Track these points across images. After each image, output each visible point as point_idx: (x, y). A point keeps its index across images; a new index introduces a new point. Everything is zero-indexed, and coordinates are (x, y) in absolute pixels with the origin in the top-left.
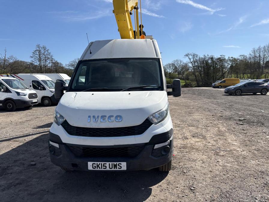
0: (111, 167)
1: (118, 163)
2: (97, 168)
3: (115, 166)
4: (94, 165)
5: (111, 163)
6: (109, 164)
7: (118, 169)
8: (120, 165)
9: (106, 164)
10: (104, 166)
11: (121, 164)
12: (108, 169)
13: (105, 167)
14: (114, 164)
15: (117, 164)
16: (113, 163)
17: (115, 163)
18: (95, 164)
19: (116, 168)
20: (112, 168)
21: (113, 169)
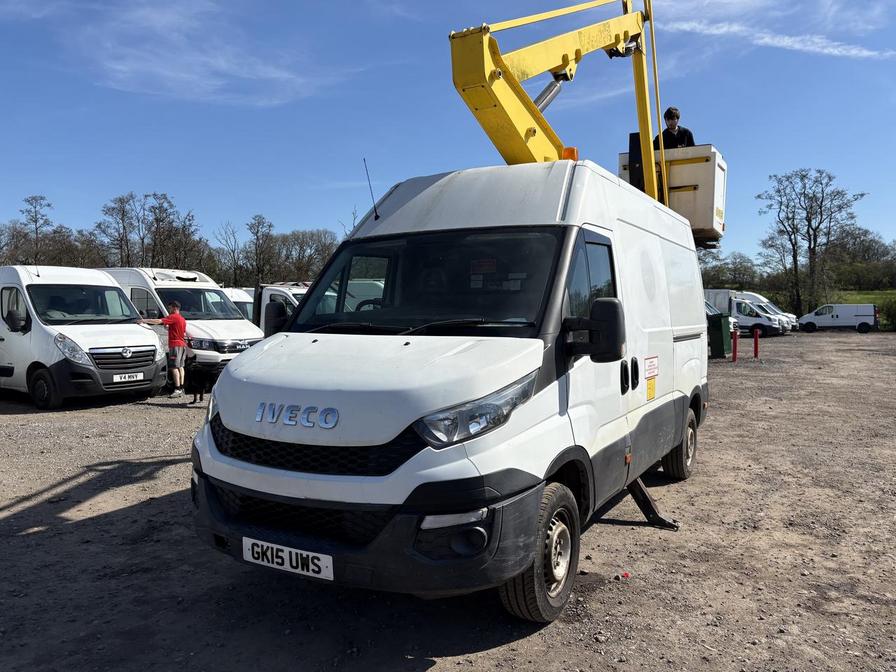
0: (294, 564)
1: (311, 554)
2: (263, 560)
3: (305, 563)
4: (256, 549)
5: (294, 551)
6: (290, 553)
7: (311, 574)
8: (316, 561)
9: (282, 551)
10: (278, 557)
11: (319, 559)
12: (287, 567)
13: (280, 561)
14: (301, 555)
15: (308, 556)
16: (299, 551)
17: (305, 553)
18: (258, 546)
19: (308, 571)
20: (297, 567)
21: (299, 571)
